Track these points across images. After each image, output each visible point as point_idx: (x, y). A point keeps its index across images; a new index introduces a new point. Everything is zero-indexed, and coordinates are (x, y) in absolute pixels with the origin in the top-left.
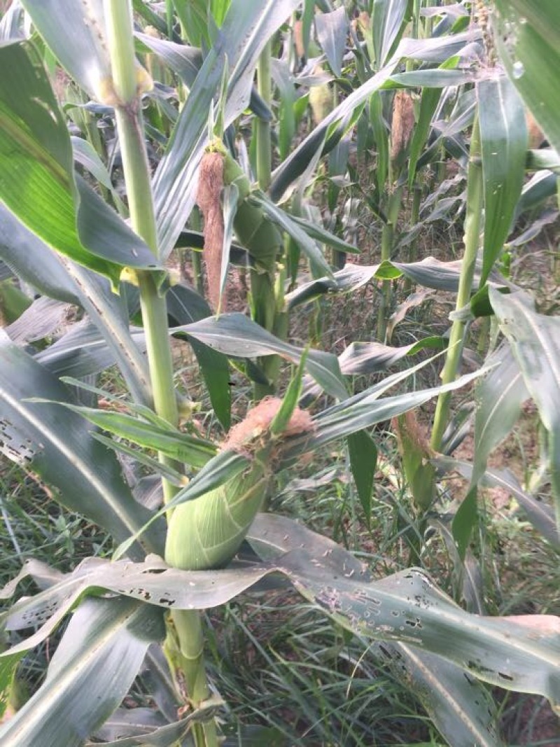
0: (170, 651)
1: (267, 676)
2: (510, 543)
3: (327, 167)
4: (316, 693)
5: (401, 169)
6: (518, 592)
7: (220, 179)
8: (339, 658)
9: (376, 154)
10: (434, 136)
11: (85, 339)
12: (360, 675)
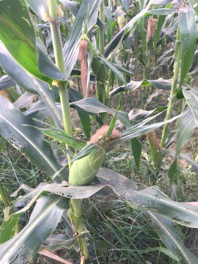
0: (70, 214)
1: (103, 224)
2: (188, 180)
3: (124, 47)
4: (120, 230)
5: (150, 46)
6: (191, 196)
7: (86, 50)
8: (128, 218)
9: (141, 41)
10: (163, 34)
11: (40, 107)
12: (135, 224)
